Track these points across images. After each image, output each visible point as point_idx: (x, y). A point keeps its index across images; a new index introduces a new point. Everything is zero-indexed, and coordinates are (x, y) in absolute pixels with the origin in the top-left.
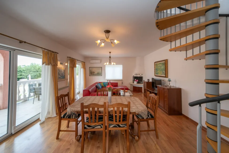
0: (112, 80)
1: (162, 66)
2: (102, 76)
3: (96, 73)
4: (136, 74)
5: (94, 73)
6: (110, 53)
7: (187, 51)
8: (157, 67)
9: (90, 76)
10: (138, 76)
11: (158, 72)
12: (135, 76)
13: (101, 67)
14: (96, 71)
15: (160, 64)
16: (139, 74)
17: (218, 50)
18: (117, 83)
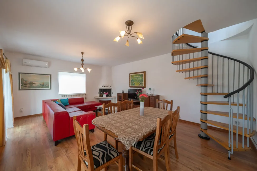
0: (70, 95)
1: (139, 77)
2: (51, 89)
3: (37, 84)
4: (104, 86)
5: (34, 85)
6: (83, 53)
7: (187, 73)
8: (133, 78)
9: (19, 90)
10: (107, 88)
11: (134, 83)
12: (103, 88)
13: (50, 75)
14: (38, 81)
15: (137, 75)
16: (108, 86)
17: (207, 75)
18: (83, 99)
